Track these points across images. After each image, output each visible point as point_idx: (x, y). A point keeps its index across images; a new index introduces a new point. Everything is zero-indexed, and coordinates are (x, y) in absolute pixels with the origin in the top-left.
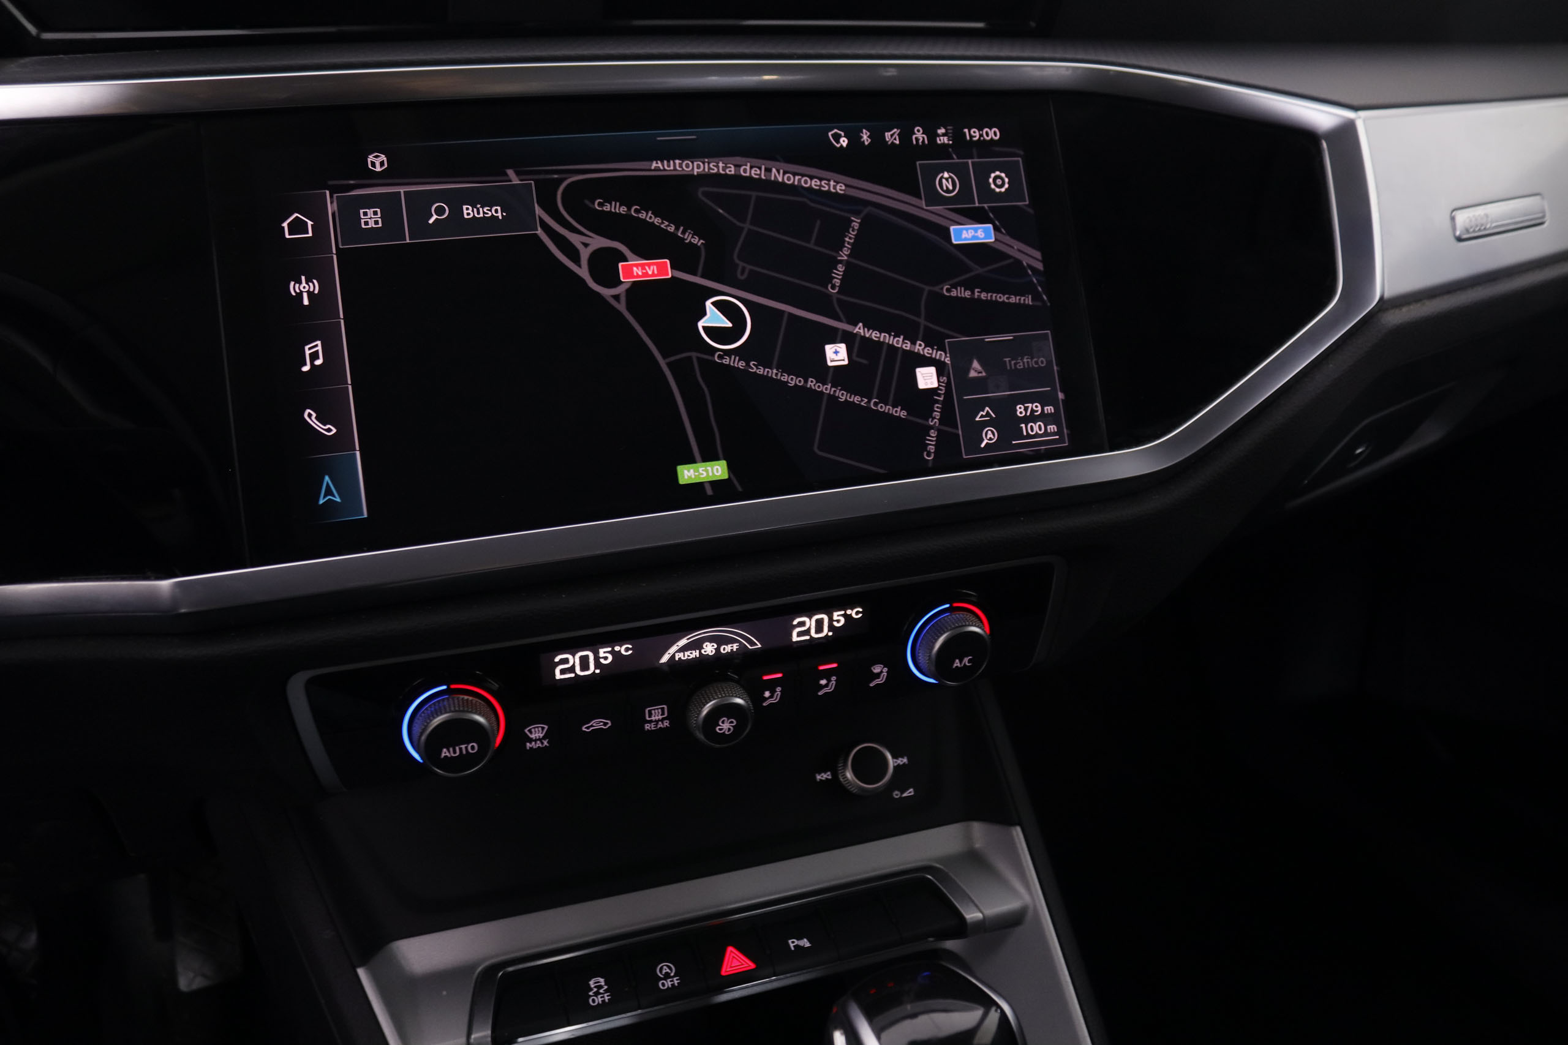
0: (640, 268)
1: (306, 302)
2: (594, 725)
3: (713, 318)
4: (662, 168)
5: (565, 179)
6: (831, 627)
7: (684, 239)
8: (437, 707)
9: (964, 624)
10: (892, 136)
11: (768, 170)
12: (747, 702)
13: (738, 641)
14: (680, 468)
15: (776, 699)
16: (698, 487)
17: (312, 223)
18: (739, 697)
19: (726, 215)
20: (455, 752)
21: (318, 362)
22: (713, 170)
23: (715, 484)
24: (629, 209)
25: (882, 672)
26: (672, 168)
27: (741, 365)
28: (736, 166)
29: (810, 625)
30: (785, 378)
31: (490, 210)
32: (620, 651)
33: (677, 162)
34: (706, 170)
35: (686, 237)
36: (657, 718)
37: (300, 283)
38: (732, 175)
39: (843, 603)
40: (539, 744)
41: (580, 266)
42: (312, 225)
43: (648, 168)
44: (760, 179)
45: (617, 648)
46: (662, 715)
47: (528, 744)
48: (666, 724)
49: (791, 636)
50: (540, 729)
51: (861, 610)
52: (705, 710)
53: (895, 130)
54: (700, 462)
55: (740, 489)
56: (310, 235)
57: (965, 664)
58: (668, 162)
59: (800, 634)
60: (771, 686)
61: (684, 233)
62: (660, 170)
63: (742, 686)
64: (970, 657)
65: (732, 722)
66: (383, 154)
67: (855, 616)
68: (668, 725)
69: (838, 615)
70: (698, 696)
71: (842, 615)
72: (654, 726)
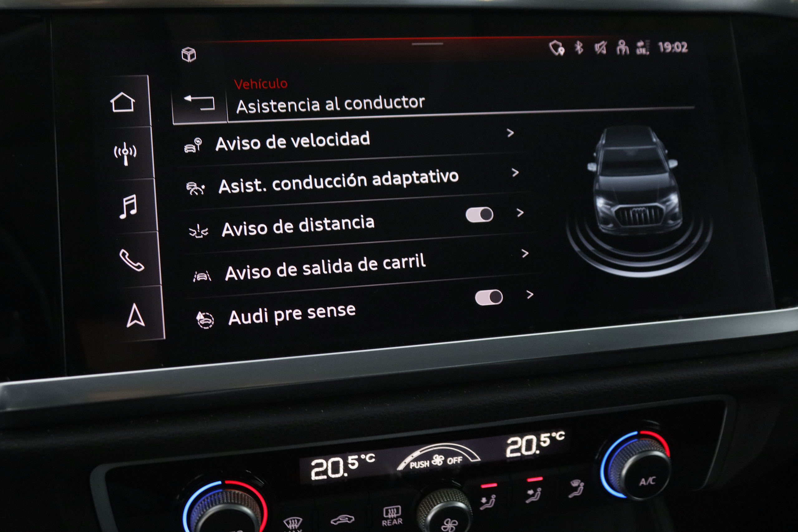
1: (126, 164)
2: (341, 519)
6: (539, 447)
8: (213, 499)
9: (650, 449)
10: (600, 48)
12: (467, 506)
13: (461, 455)
15: (491, 505)
17: (134, 101)
18: (461, 502)
21: (133, 212)
25: (579, 486)
29: (522, 444)
32: (365, 459)
36: (392, 516)
37: (122, 148)
39: (549, 427)
42: (133, 102)
45: (363, 456)
46: (396, 514)
48: (400, 521)
49: (506, 452)
50: (296, 521)
51: (563, 433)
52: (433, 512)
53: (603, 42)
57: (649, 483)
59: (513, 451)
60: (488, 493)
63: (464, 493)
64: (654, 477)
65: (455, 523)
66: (193, 48)
67: (558, 438)
68: (401, 523)
69: (544, 437)
70: (428, 499)
71: (548, 437)
72: (390, 522)
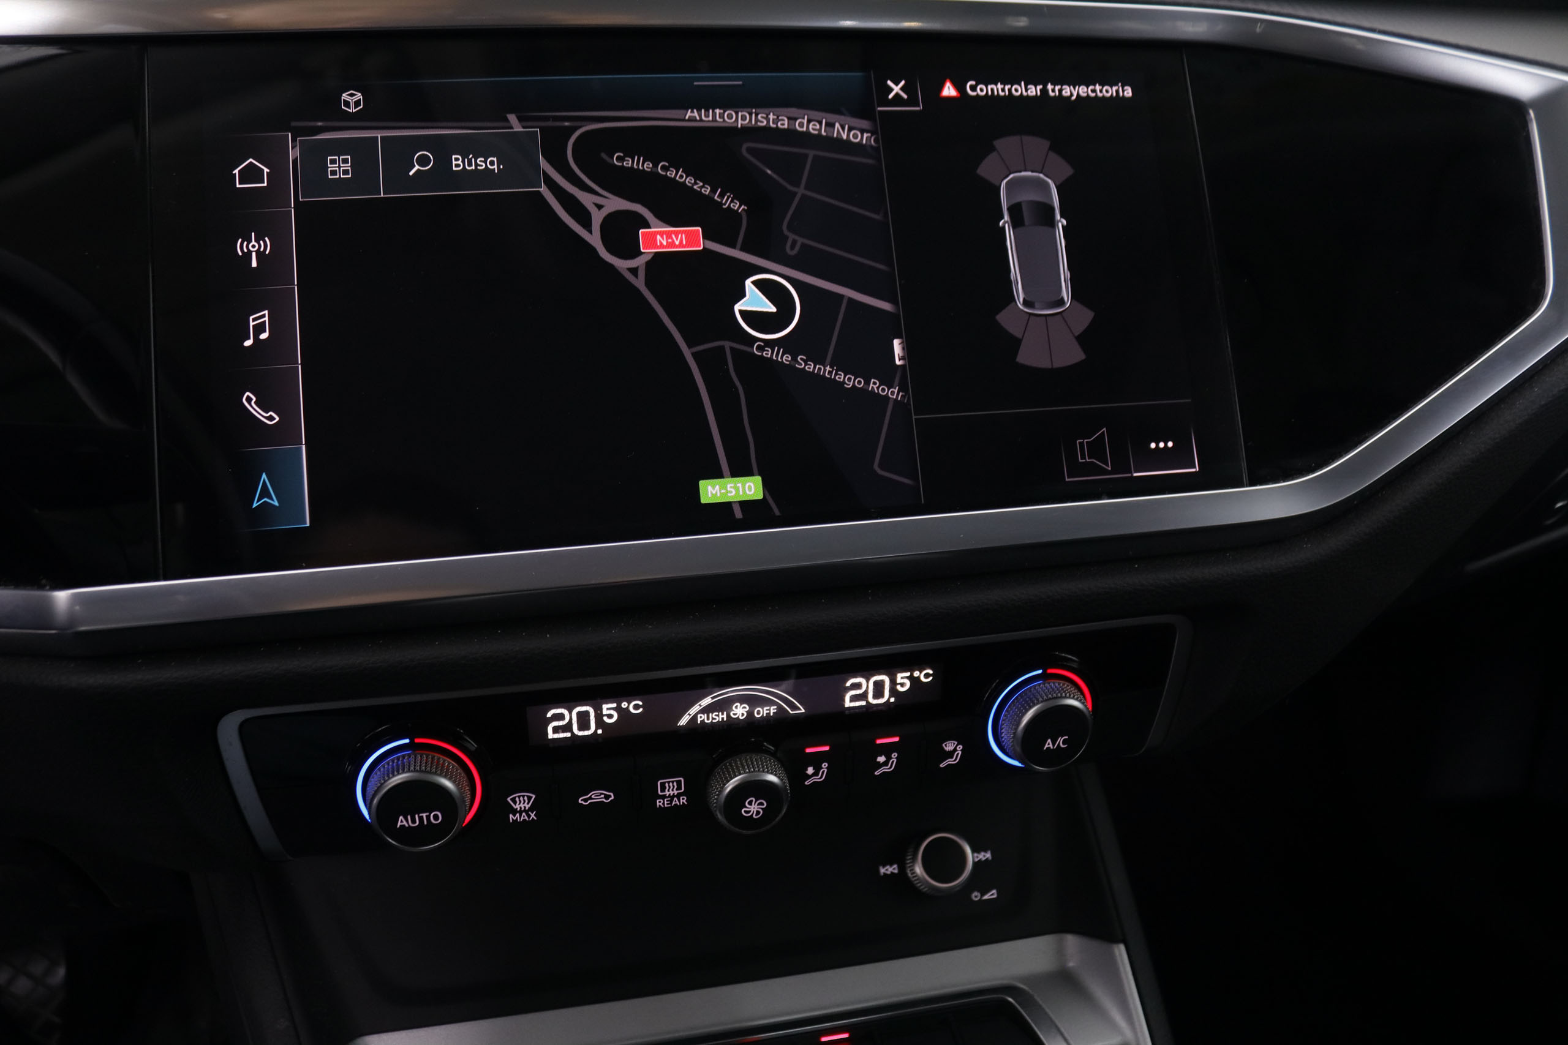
0: (665, 237)
1: (254, 264)
2: (593, 797)
3: (753, 300)
4: (698, 118)
5: (580, 127)
6: (893, 692)
7: (721, 204)
8: (397, 764)
9: (1060, 695)
11: (830, 125)
12: (782, 780)
13: (774, 703)
14: (703, 484)
15: (821, 777)
16: (725, 508)
17: (268, 171)
18: (773, 774)
19: (775, 176)
20: (414, 821)
21: (264, 336)
22: (762, 122)
23: (745, 505)
24: (655, 165)
25: (955, 750)
26: (710, 118)
27: (787, 359)
28: (789, 119)
29: (867, 687)
30: (840, 377)
31: (485, 162)
32: (628, 708)
33: (718, 111)
34: (753, 122)
35: (724, 202)
36: (671, 793)
37: (250, 241)
38: (784, 130)
39: (909, 662)
40: (524, 816)
41: (591, 232)
43: (681, 117)
44: (820, 135)
46: (677, 790)
47: (511, 816)
48: (683, 800)
49: (844, 700)
50: (526, 798)
51: (931, 672)
52: (730, 786)
54: (727, 478)
55: (777, 512)
56: (265, 184)
57: (1058, 745)
58: (707, 111)
59: (854, 698)
60: (816, 760)
61: (721, 196)
62: (695, 120)
63: (779, 760)
64: (1067, 737)
65: (761, 804)
66: (359, 92)
67: (923, 679)
68: (686, 803)
69: (902, 677)
70: (722, 769)
71: (907, 677)
72: (669, 802)
